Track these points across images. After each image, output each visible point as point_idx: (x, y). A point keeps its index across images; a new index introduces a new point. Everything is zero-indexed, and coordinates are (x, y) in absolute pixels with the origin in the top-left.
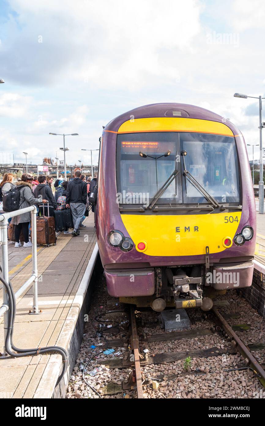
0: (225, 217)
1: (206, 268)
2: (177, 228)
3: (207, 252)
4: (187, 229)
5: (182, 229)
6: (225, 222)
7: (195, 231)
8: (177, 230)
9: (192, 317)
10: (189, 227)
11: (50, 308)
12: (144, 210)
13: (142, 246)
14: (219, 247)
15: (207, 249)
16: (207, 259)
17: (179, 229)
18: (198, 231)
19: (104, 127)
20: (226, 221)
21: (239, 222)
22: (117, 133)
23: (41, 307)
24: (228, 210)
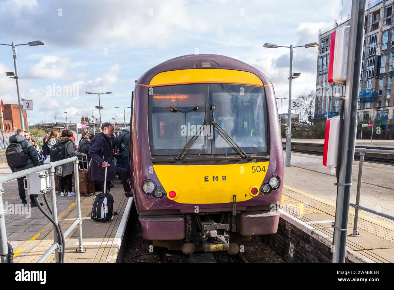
0: (253, 167)
1: (233, 215)
2: (205, 177)
3: (235, 200)
4: (215, 178)
5: (210, 178)
6: (252, 172)
7: (223, 180)
8: (206, 179)
9: (219, 261)
10: (217, 177)
11: (93, 248)
12: (174, 161)
13: (173, 194)
14: (246, 195)
15: (235, 197)
16: (234, 206)
17: (208, 179)
18: (226, 180)
19: (136, 81)
20: (254, 171)
21: (266, 171)
22: (148, 86)
23: (85, 247)
24: (255, 160)
